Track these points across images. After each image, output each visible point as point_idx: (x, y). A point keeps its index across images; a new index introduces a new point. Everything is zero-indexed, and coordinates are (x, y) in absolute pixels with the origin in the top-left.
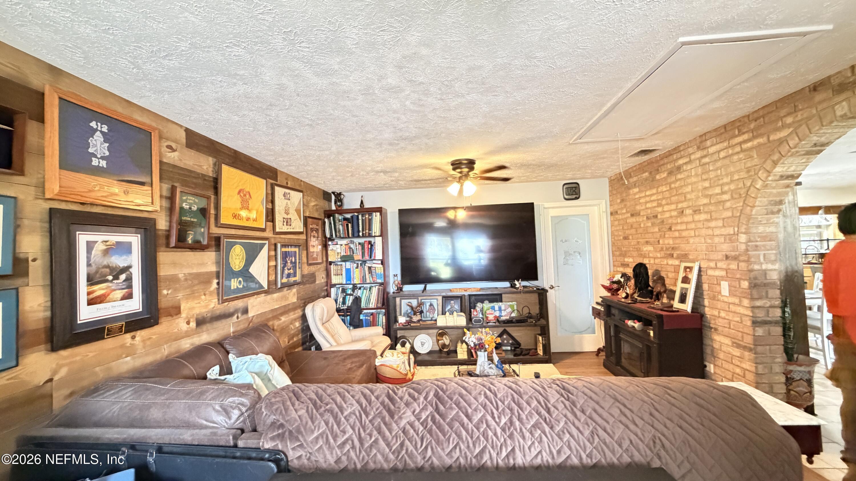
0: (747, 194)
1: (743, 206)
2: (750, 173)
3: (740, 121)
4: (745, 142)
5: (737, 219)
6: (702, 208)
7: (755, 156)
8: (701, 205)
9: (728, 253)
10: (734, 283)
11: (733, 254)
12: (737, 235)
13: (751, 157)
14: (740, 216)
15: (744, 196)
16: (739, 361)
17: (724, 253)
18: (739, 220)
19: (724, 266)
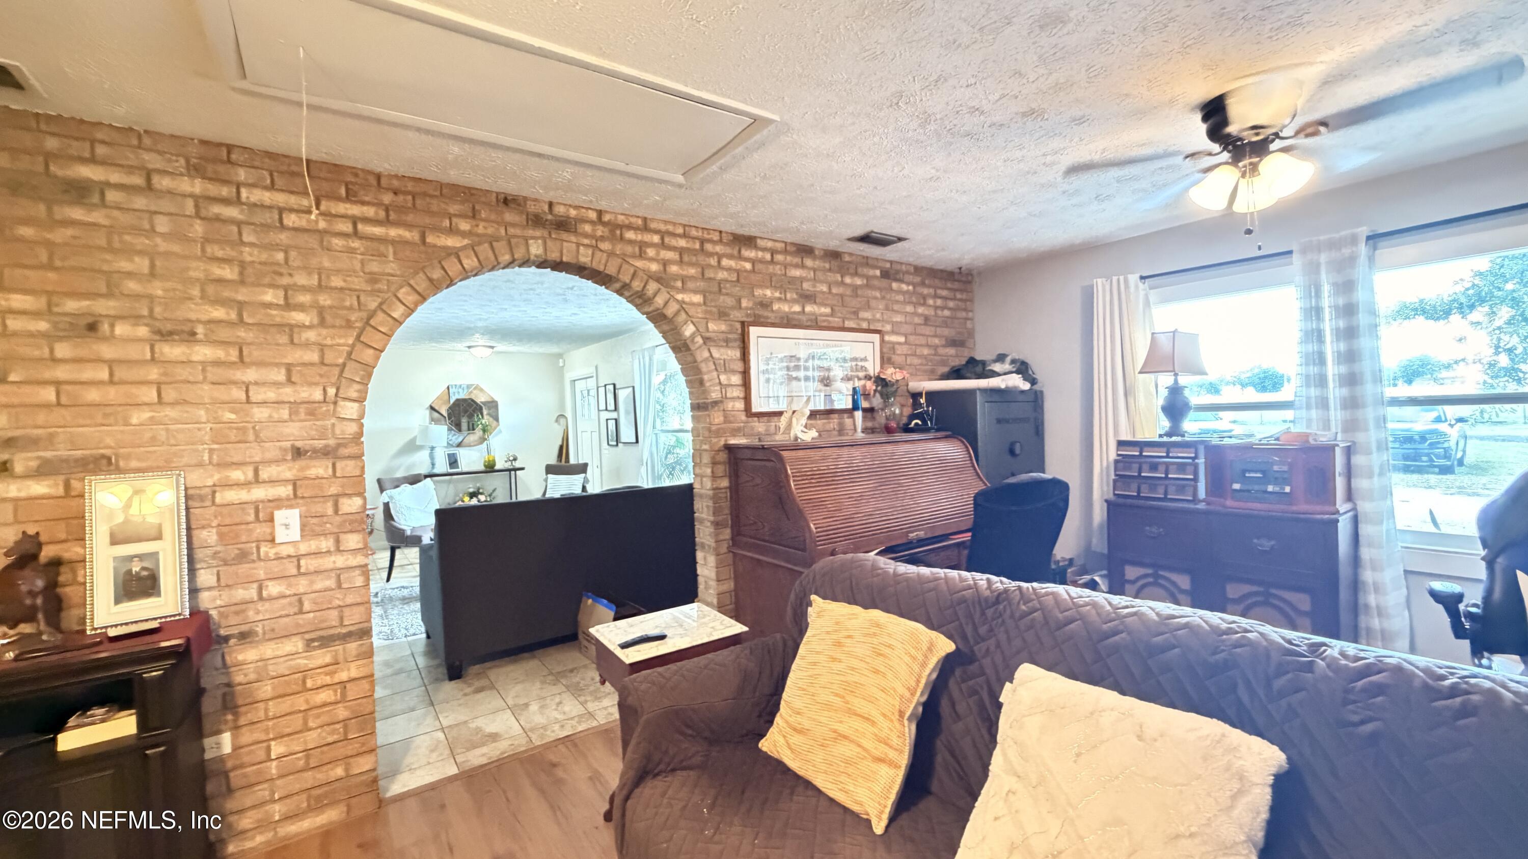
0: (367, 323)
1: (353, 346)
2: (377, 286)
3: (356, 175)
4: (367, 220)
5: (336, 371)
6: (200, 330)
7: (391, 258)
8: (199, 321)
9: (299, 444)
10: (317, 508)
11: (319, 444)
12: (335, 403)
13: (383, 255)
14: (344, 365)
15: (358, 324)
16: (327, 674)
17: (288, 444)
18: (342, 371)
19: (289, 475)
